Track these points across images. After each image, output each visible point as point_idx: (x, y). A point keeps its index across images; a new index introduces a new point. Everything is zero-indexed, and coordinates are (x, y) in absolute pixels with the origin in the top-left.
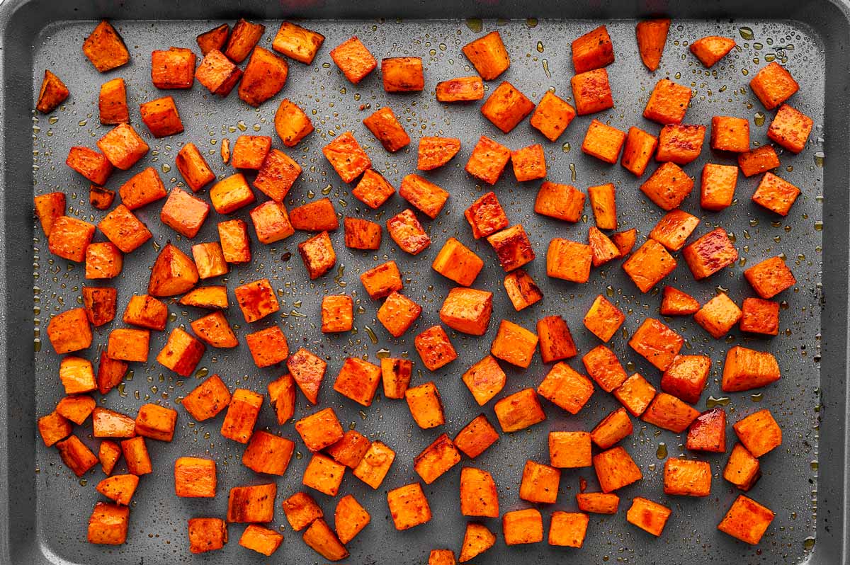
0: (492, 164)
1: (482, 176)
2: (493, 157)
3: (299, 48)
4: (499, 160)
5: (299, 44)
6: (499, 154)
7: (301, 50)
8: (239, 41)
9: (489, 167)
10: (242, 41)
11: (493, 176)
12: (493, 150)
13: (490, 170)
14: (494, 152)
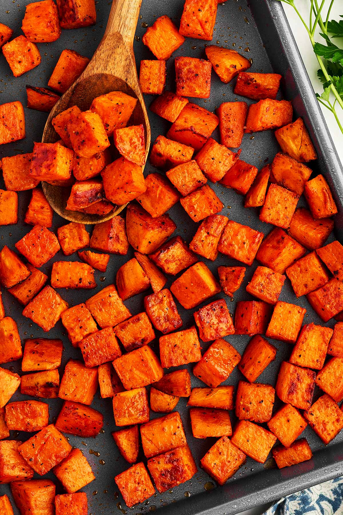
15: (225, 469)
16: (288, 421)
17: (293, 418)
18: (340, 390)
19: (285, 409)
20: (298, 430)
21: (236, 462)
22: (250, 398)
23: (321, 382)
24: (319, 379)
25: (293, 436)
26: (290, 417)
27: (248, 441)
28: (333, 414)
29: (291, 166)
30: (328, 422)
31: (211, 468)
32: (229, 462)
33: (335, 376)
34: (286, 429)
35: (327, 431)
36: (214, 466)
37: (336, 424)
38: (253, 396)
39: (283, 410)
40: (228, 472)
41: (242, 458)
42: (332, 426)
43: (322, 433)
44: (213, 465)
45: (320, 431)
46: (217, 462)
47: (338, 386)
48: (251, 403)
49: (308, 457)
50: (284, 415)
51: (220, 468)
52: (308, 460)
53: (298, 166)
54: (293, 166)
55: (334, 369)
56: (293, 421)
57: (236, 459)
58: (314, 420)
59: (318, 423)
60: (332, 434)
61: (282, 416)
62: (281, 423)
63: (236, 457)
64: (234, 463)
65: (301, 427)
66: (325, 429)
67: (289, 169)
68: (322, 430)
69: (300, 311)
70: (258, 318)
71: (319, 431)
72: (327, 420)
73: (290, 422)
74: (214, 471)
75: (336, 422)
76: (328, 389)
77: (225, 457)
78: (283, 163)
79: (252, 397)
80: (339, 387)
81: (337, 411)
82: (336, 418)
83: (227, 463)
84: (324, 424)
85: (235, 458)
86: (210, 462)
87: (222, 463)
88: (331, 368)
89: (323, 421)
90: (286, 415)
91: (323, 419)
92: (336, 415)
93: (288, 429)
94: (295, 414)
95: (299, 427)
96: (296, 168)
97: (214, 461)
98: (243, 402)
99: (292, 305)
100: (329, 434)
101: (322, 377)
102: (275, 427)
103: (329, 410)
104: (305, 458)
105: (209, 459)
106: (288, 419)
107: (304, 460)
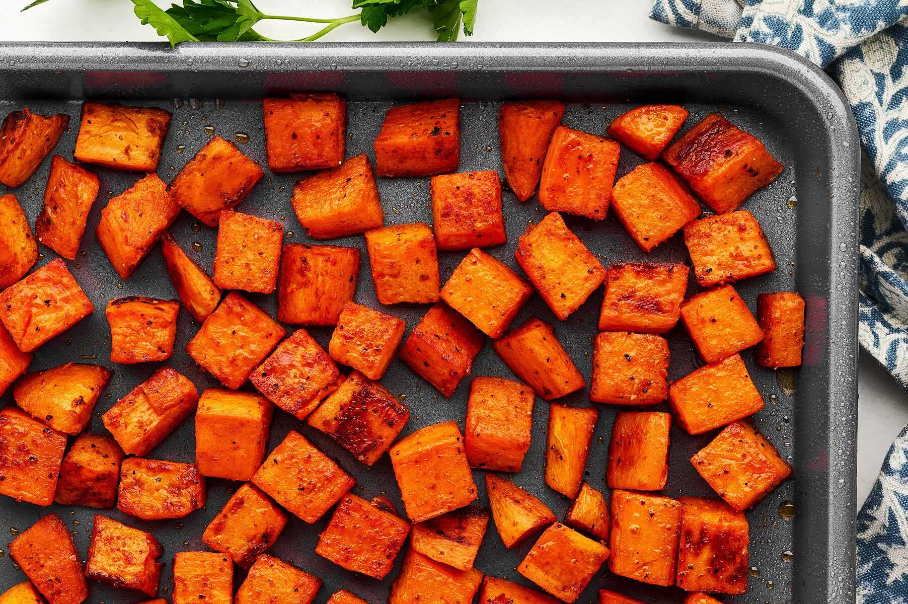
0: (239, 351)
1: (215, 370)
2: (243, 338)
3: (127, 151)
4: (253, 347)
5: (125, 144)
6: (257, 335)
7: (132, 153)
8: (18, 153)
9: (231, 355)
10: (24, 151)
11: (237, 373)
12: (245, 324)
13: (233, 362)
14: (246, 329)
15: (757, 466)
16: (714, 321)
17: (711, 310)
18: (677, 204)
19: (688, 321)
20: (736, 308)
21: (747, 443)
22: (623, 381)
23: (653, 237)
24: (646, 239)
25: (746, 320)
26: (707, 314)
27: (709, 405)
28: (726, 232)
29: (198, 174)
30: (737, 248)
31: (753, 494)
32: (744, 456)
33: (648, 207)
34: (728, 330)
35: (752, 257)
36: (751, 487)
37: (745, 235)
38: (617, 374)
39: (690, 326)
40: (764, 459)
41: (738, 430)
42: (748, 244)
43: (752, 268)
44: (747, 489)
45: (746, 271)
46: (742, 479)
47: (669, 205)
48: (633, 379)
49: (800, 303)
50: (700, 326)
51: (756, 476)
52: (806, 307)
53: (201, 162)
54: (199, 170)
55: (633, 205)
56: (716, 312)
57: (741, 441)
58: (721, 273)
59: (731, 267)
60: (762, 250)
61: (700, 329)
62: (714, 337)
63: (736, 441)
64: (746, 445)
65: (732, 299)
66: (747, 259)
67: (203, 179)
68: (746, 266)
69: (474, 260)
70: (447, 340)
71: (744, 273)
72: (732, 249)
73: (716, 318)
74: (761, 487)
75: (743, 234)
76: (671, 227)
77: (733, 462)
78: (189, 188)
79: (619, 377)
80: (672, 205)
81: (724, 223)
82: (736, 229)
83: (747, 460)
84: (737, 257)
85: (737, 443)
86: (741, 495)
87: (745, 470)
88: (630, 211)
89: (731, 255)
90: (703, 321)
91: (727, 254)
92: (730, 228)
93: (730, 326)
94: (704, 304)
95: (731, 304)
96: (204, 165)
97: (740, 487)
98: (631, 393)
99: (457, 271)
100: (760, 257)
101: (644, 233)
102: (719, 351)
103: (718, 237)
104: (799, 310)
105: (735, 495)
106: (710, 320)
107: (802, 313)
